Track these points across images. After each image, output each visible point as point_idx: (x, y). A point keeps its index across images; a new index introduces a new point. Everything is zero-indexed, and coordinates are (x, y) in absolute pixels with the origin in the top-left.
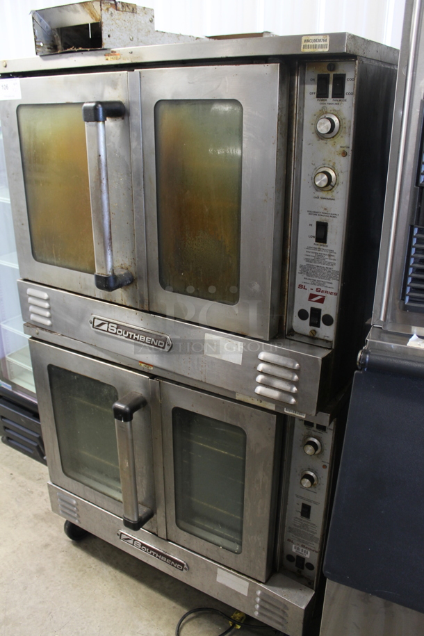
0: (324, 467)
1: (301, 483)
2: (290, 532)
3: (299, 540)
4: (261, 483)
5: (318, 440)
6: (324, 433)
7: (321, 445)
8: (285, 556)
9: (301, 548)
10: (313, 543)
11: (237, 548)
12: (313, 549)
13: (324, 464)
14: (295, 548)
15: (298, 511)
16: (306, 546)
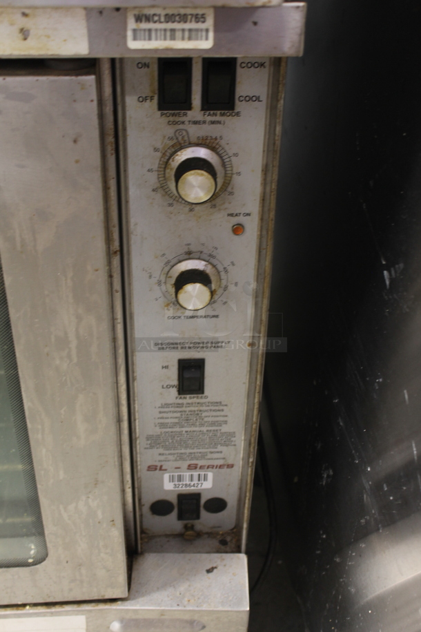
0: (238, 229)
1: (177, 302)
2: (152, 447)
3: (181, 457)
4: (74, 344)
5: (213, 148)
6: (229, 121)
7: (224, 165)
8: (146, 509)
9: (187, 474)
10: (220, 448)
11: (33, 550)
12: (220, 462)
13: (235, 220)
14: (172, 479)
15: (169, 387)
16: (200, 463)
